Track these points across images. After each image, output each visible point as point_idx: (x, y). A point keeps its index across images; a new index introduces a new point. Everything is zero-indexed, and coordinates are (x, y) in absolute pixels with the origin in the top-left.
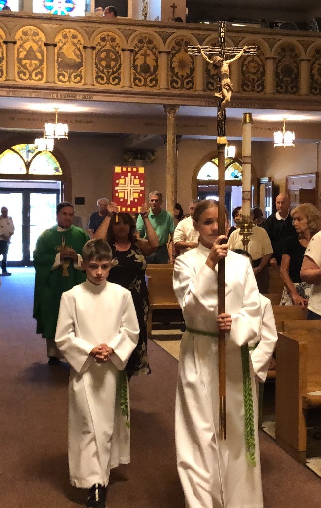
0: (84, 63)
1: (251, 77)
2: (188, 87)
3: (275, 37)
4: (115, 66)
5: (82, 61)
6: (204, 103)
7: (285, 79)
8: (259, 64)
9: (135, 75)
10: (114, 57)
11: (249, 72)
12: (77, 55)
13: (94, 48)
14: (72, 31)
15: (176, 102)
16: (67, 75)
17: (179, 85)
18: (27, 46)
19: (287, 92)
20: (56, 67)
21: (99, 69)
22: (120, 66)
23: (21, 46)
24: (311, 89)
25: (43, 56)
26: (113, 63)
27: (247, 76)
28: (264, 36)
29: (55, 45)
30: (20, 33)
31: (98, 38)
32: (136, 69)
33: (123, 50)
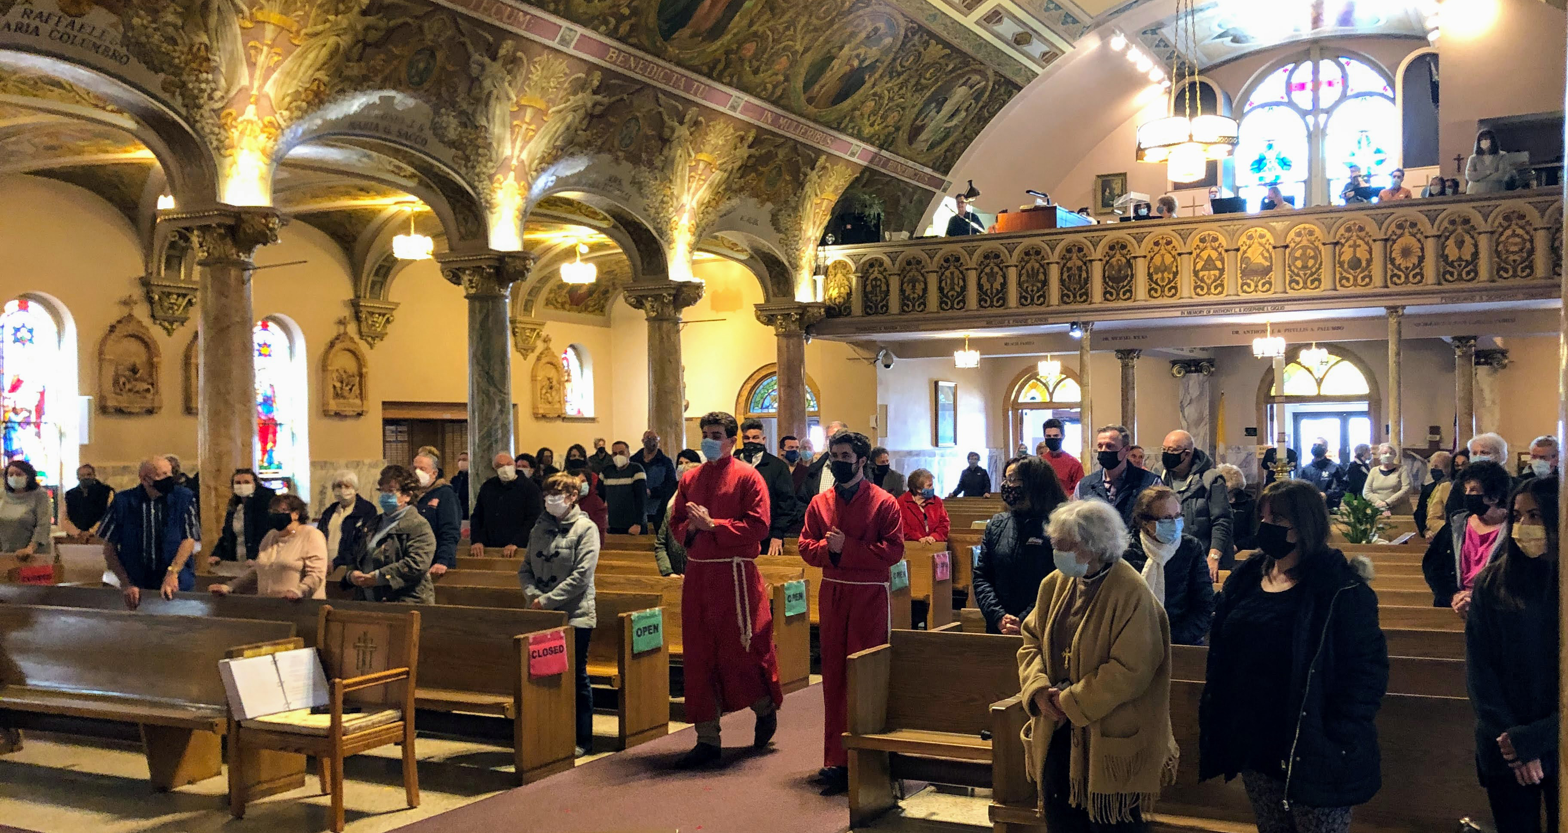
0: (1274, 267)
1: (1512, 257)
2: (1416, 280)
4: (1314, 265)
5: (1272, 265)
8: (1524, 239)
9: (1341, 274)
10: (1312, 254)
11: (1507, 251)
12: (1265, 258)
13: (1286, 247)
14: (1259, 229)
15: (1400, 303)
16: (1253, 285)
17: (1403, 279)
18: (1204, 255)
20: (1239, 275)
21: (1292, 271)
22: (1320, 265)
23: (1198, 255)
25: (1223, 264)
26: (1311, 263)
27: (1504, 257)
28: (1531, 200)
29: (1238, 250)
30: (1197, 241)
31: (1292, 234)
32: (1342, 266)
33: (1324, 244)
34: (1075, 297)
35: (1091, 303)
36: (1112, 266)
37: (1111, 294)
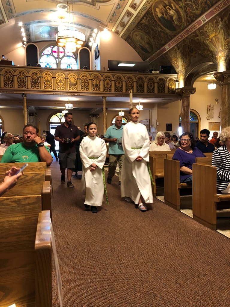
1: (129, 87)
2: (110, 91)
3: (136, 75)
5: (76, 83)
6: (115, 96)
7: (140, 88)
8: (132, 84)
9: (93, 87)
10: (86, 82)
12: (75, 81)
13: (80, 79)
14: (73, 74)
15: (106, 96)
16: (72, 88)
17: (107, 90)
18: (59, 79)
19: (140, 92)
20: (68, 85)
21: (82, 86)
22: (88, 85)
23: (57, 79)
24: (148, 91)
25: (64, 82)
28: (133, 75)
29: (68, 78)
30: (57, 75)
31: (81, 76)
32: (93, 85)
33: (89, 80)
34: (22, 86)
35: (27, 88)
36: (33, 79)
37: (33, 87)
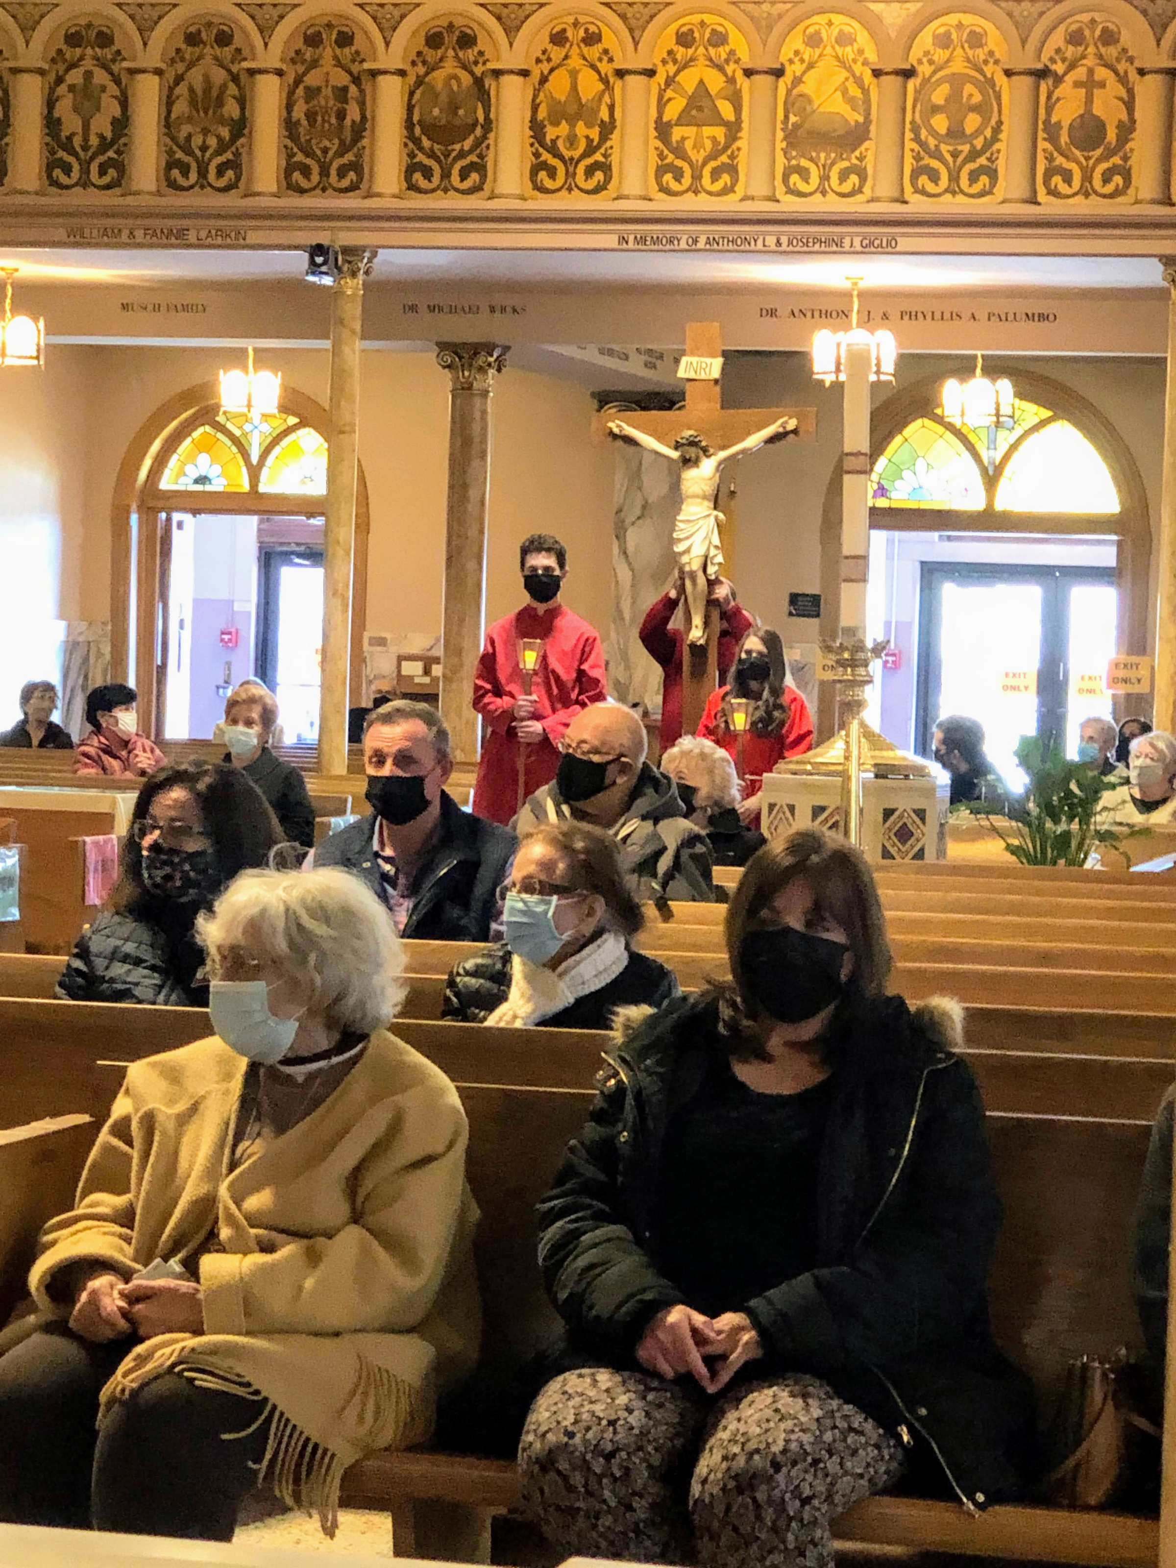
0: (873, 128)
4: (978, 132)
5: (868, 121)
9: (1050, 159)
10: (977, 98)
12: (851, 101)
13: (908, 73)
14: (837, 19)
16: (814, 172)
18: (689, 80)
20: (781, 145)
21: (923, 144)
22: (997, 130)
23: (670, 80)
25: (738, 109)
26: (972, 122)
29: (779, 73)
30: (670, 40)
31: (925, 39)
32: (1053, 139)
33: (1008, 73)
34: (325, 172)
35: (369, 195)
36: (431, 93)
37: (427, 173)
